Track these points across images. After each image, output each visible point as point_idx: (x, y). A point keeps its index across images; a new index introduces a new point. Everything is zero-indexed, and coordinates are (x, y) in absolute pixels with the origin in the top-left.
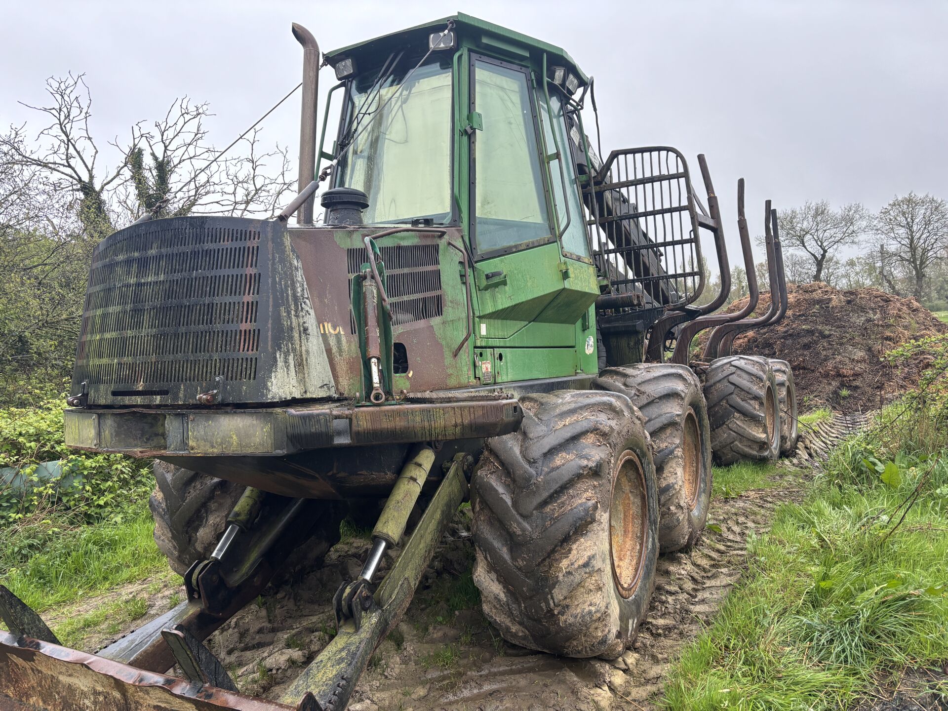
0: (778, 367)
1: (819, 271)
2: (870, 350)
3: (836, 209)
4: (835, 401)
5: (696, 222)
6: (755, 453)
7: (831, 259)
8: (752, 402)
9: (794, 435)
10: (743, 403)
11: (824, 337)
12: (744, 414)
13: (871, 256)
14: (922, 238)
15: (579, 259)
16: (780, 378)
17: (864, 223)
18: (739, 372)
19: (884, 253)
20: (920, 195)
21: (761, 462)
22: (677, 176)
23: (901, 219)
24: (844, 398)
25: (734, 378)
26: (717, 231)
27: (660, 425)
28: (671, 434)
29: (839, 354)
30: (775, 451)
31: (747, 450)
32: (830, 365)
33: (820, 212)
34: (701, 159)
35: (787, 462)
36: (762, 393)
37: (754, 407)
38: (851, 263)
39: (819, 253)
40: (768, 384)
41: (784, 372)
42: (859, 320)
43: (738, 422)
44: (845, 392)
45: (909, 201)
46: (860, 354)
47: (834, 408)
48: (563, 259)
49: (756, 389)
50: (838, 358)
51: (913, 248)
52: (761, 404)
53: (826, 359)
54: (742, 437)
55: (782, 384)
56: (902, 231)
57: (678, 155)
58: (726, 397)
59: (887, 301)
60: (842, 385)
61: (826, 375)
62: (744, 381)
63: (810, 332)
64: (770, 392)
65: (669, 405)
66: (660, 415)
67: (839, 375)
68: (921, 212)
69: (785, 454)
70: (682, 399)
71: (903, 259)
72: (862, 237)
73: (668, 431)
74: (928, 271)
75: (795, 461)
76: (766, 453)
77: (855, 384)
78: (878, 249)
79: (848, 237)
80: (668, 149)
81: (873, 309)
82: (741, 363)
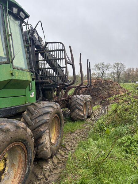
0: (88, 97)
1: (102, 75)
2: (108, 92)
3: (106, 64)
4: (101, 103)
5: (67, 63)
6: (81, 118)
7: (104, 73)
8: (81, 106)
9: (91, 112)
10: (78, 107)
11: (100, 89)
12: (79, 109)
13: (111, 73)
14: (120, 70)
15: (22, 70)
16: (89, 99)
17: (110, 67)
18: (78, 99)
19: (113, 73)
20: (120, 62)
21: (82, 120)
22: (62, 50)
23: (116, 67)
24: (103, 102)
25: (77, 101)
26: (73, 65)
27: (42, 123)
28: (45, 126)
29: (103, 93)
30: (86, 117)
31: (79, 117)
32: (101, 95)
33: (103, 64)
34: (70, 47)
35: (89, 119)
36: (83, 104)
37: (81, 108)
38: (108, 74)
39: (102, 72)
40: (85, 102)
41: (90, 98)
42: (107, 86)
43: (77, 111)
44: (103, 101)
45: (118, 63)
46: (106, 93)
47: (101, 105)
48: (12, 69)
49: (82, 103)
50: (102, 94)
51: (118, 72)
52: (83, 107)
53: (100, 94)
54: (78, 115)
55: (89, 101)
56: (116, 69)
57: (63, 45)
58: (75, 105)
59: (112, 82)
60: (103, 100)
61: (100, 97)
62: (79, 101)
63: (97, 88)
64: (85, 104)
65: (46, 116)
66: (42, 120)
67: (102, 98)
68: (120, 65)
69: (89, 117)
70: (51, 114)
71: (116, 74)
72: (110, 69)
73: (44, 125)
74: (120, 76)
75: (91, 119)
76: (83, 118)
77: (105, 99)
78: (112, 72)
79: (108, 69)
80: (60, 43)
81: (109, 84)
82: (79, 97)
